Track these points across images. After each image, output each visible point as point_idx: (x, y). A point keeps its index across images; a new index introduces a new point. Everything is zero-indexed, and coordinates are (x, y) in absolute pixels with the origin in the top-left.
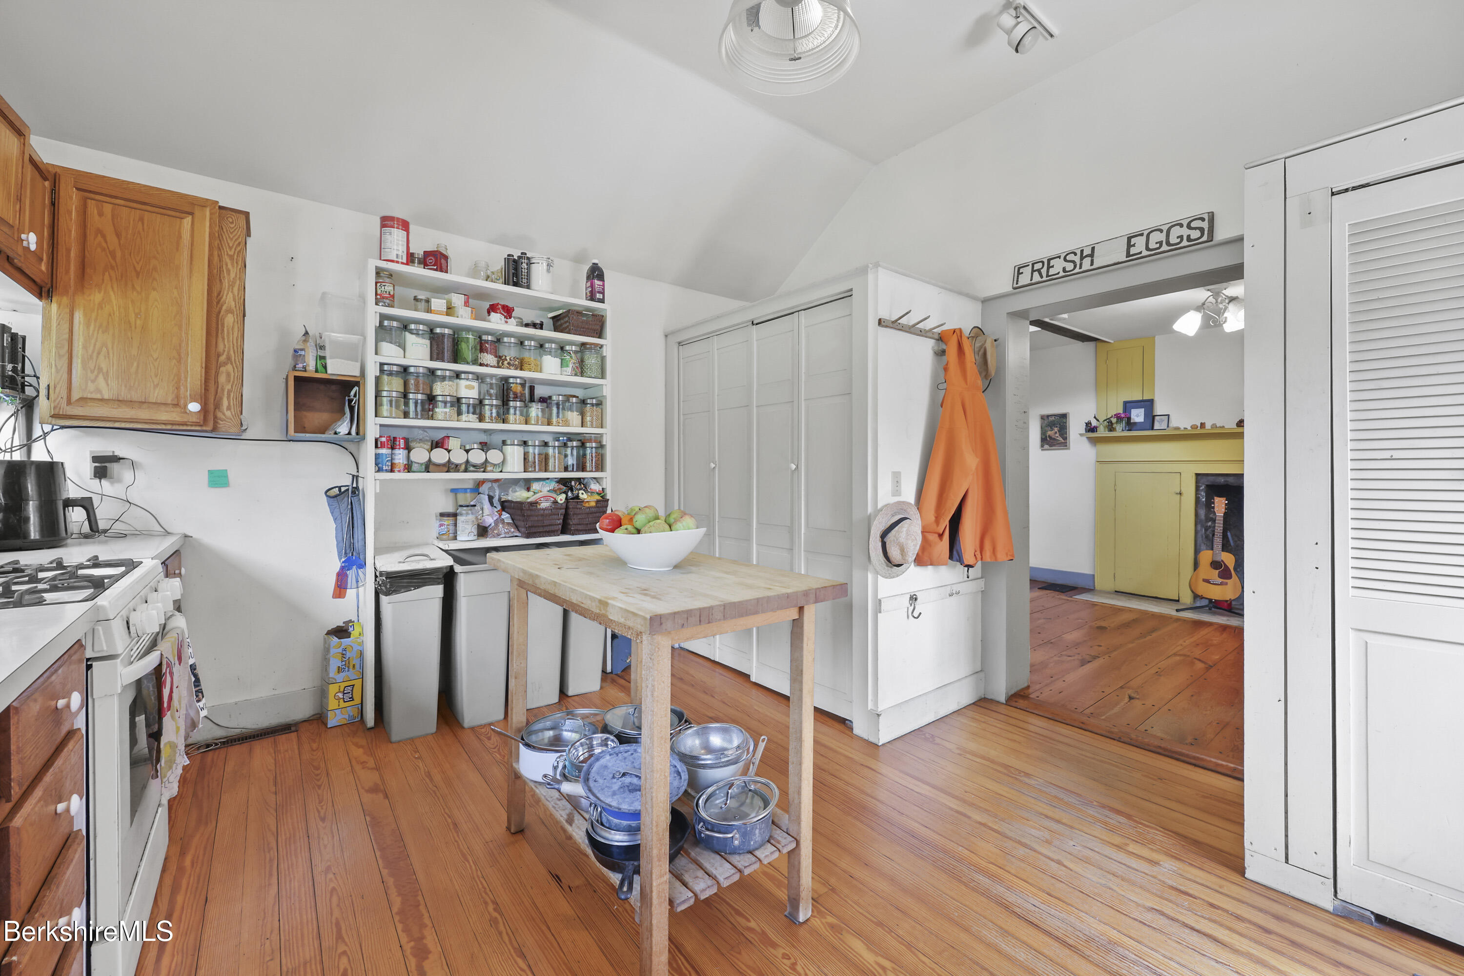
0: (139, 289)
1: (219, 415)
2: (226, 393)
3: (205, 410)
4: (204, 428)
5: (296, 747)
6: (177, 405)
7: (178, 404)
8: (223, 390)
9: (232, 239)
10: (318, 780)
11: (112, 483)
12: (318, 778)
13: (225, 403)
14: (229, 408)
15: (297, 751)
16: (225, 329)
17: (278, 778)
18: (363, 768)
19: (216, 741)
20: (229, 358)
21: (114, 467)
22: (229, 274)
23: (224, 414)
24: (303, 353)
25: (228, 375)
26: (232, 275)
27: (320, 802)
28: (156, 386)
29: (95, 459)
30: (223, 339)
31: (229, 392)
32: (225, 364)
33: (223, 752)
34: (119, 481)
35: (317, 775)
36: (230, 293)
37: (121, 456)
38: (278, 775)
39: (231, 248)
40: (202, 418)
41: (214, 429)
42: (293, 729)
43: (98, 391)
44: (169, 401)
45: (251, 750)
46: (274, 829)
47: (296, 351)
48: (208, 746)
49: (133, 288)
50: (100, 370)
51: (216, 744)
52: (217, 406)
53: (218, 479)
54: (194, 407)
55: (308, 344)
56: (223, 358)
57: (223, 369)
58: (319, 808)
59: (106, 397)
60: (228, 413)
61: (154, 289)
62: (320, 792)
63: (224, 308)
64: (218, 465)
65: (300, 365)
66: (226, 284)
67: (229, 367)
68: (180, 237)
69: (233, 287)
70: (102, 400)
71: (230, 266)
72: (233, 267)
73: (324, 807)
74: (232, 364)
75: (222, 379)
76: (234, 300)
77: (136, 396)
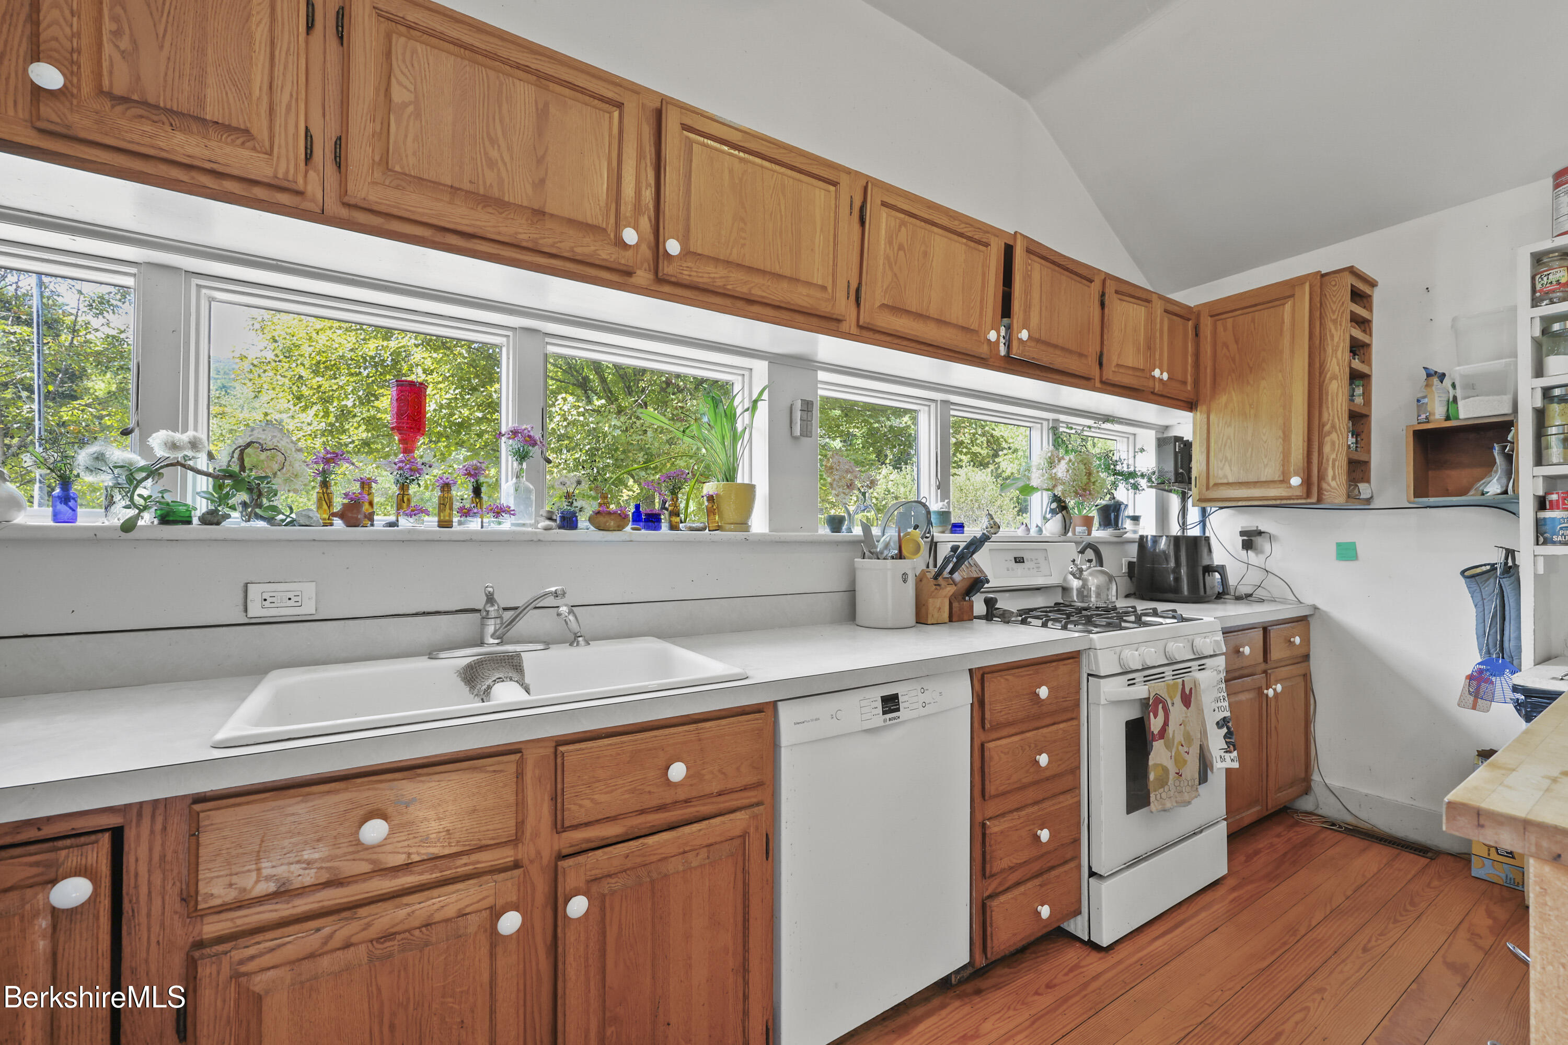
0: (1252, 382)
1: (1324, 486)
2: (1331, 463)
3: (1307, 483)
4: (1309, 501)
5: (1413, 872)
6: (1282, 482)
7: (1285, 481)
8: (1328, 460)
9: (1334, 303)
10: (1401, 915)
11: (1257, 554)
12: (1404, 913)
13: (1330, 473)
14: (1334, 478)
15: (1410, 876)
16: (1330, 397)
17: (1363, 888)
18: (1470, 940)
19: (1342, 825)
20: (1333, 427)
21: (1259, 540)
22: (1332, 340)
23: (1329, 485)
24: (1426, 400)
25: (1333, 443)
26: (1336, 339)
27: (1379, 935)
28: (1266, 466)
29: (1242, 533)
30: (1328, 408)
31: (1334, 461)
32: (1329, 433)
33: (1339, 836)
34: (1262, 552)
35: (1407, 911)
36: (1334, 359)
37: (1263, 530)
38: (1367, 885)
39: (1334, 312)
40: (1305, 491)
41: (1319, 500)
42: (1429, 854)
43: (1225, 476)
44: (1276, 479)
45: (1364, 850)
46: (1314, 924)
47: (1418, 401)
48: (1333, 825)
49: (1248, 383)
50: (1226, 458)
51: (1340, 827)
52: (1321, 478)
53: (1347, 552)
54: (1296, 481)
55: (1434, 388)
56: (1327, 428)
57: (1327, 439)
58: (1374, 939)
59: (1231, 481)
60: (1333, 484)
61: (1263, 379)
62: (1391, 926)
63: (1328, 376)
64: (1346, 538)
65: (1423, 416)
66: (1329, 350)
67: (1334, 436)
68: (1283, 322)
69: (1336, 351)
70: (1228, 484)
71: (1333, 330)
72: (1337, 330)
73: (1379, 942)
74: (1336, 432)
75: (1327, 449)
76: (1338, 364)
77: (1252, 478)
